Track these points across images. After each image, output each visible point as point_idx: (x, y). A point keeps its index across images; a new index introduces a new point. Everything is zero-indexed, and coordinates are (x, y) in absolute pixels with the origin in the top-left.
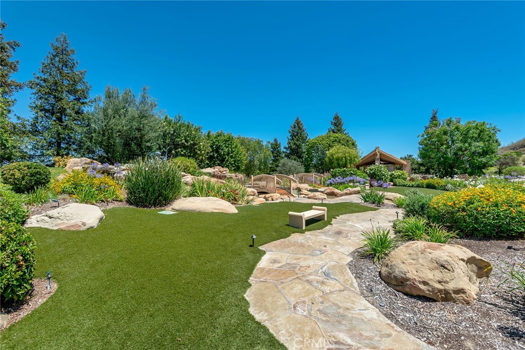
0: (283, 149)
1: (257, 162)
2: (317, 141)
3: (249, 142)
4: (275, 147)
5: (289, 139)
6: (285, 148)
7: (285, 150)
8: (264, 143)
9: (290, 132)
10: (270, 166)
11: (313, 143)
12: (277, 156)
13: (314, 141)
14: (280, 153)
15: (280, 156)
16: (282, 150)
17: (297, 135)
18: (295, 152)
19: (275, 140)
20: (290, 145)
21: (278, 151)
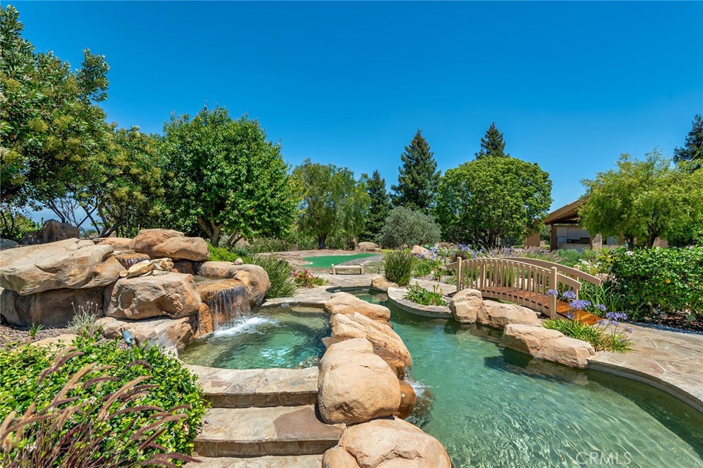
0: (388, 190)
1: (340, 214)
2: (465, 172)
3: (326, 172)
4: (376, 185)
5: (401, 172)
6: (394, 188)
7: (393, 193)
8: (357, 177)
9: (403, 159)
10: (365, 220)
11: (457, 175)
12: (379, 204)
13: (458, 172)
14: (384, 198)
15: (383, 203)
16: (387, 193)
17: (417, 164)
18: (412, 195)
19: (376, 175)
20: (403, 183)
21: (380, 195)
